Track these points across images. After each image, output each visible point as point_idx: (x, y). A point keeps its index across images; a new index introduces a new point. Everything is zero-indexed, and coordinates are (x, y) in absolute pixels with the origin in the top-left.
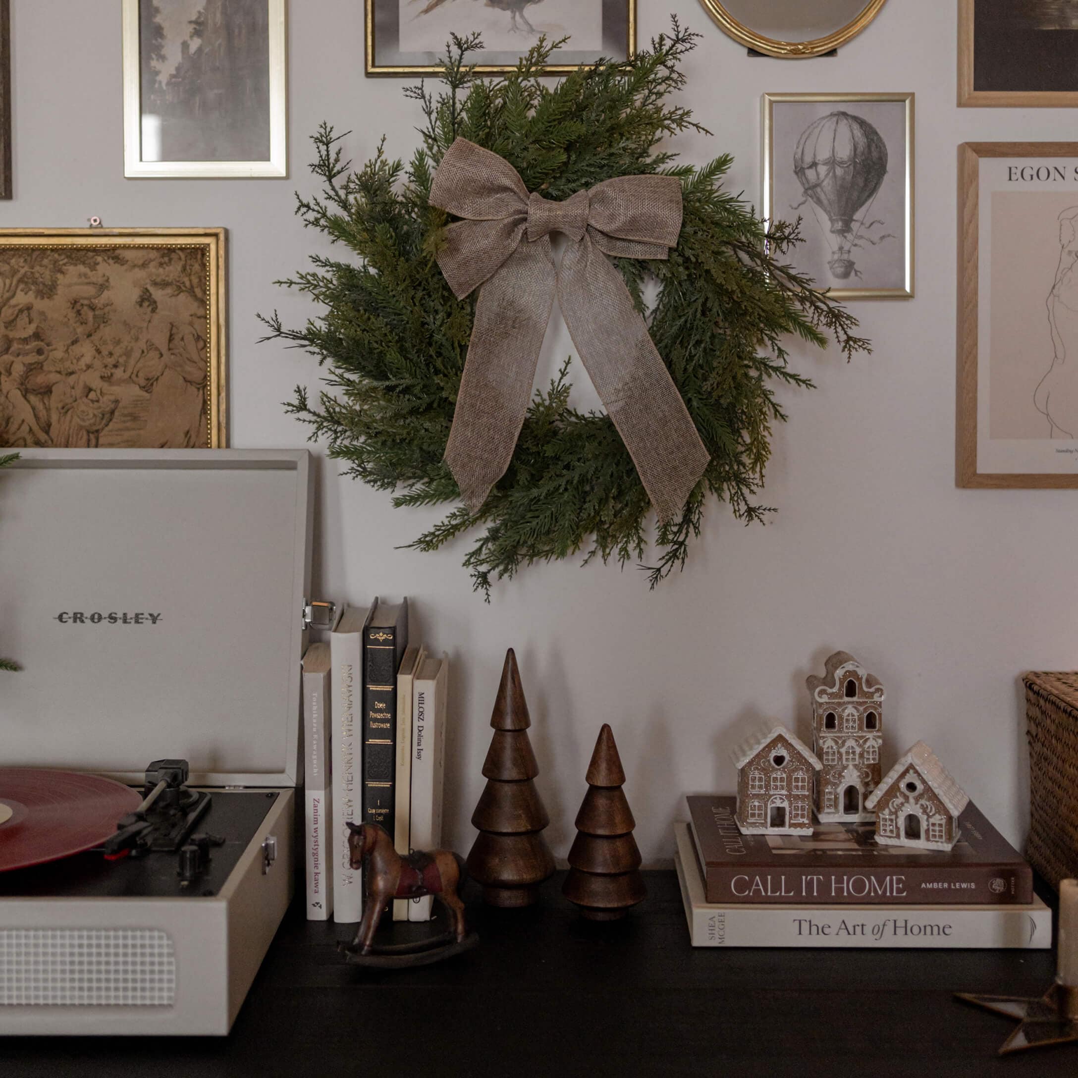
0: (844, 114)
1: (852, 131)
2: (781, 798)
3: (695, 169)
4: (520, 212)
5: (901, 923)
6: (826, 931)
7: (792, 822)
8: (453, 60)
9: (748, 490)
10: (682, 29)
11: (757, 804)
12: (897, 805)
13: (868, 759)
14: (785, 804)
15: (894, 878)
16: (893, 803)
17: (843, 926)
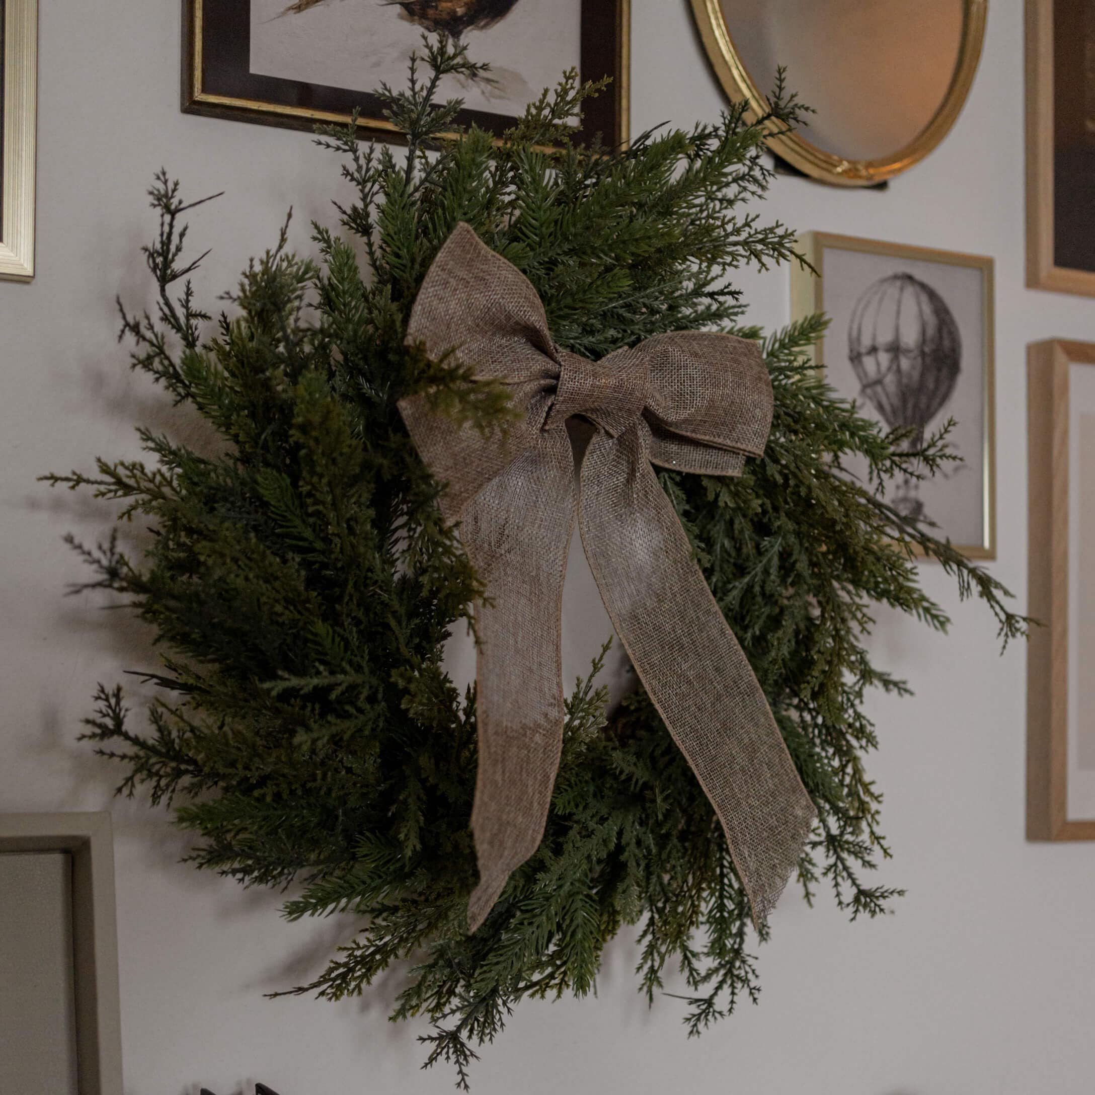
0: (910, 278)
1: (919, 304)
3: (763, 333)
4: (546, 374)
8: (417, 87)
9: (860, 862)
10: (786, 95)
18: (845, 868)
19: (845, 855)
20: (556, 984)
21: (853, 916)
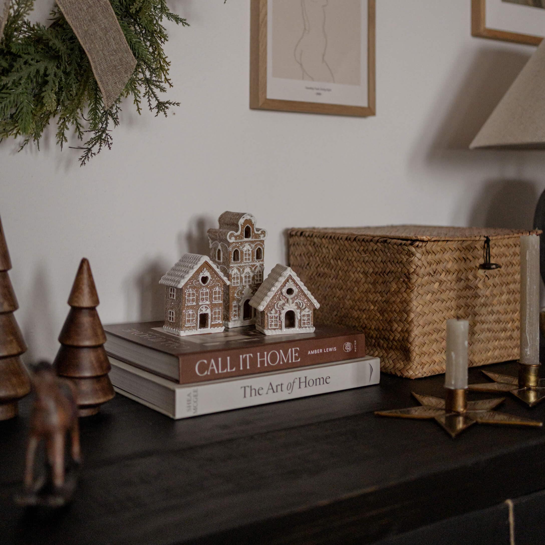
2: (206, 307)
5: (303, 380)
6: (261, 392)
7: (213, 323)
9: (159, 89)
11: (191, 313)
12: (280, 306)
13: (257, 280)
14: (208, 311)
15: (293, 349)
16: (277, 305)
17: (270, 387)
18: (153, 93)
19: (153, 87)
20: (15, 134)
21: (156, 114)
